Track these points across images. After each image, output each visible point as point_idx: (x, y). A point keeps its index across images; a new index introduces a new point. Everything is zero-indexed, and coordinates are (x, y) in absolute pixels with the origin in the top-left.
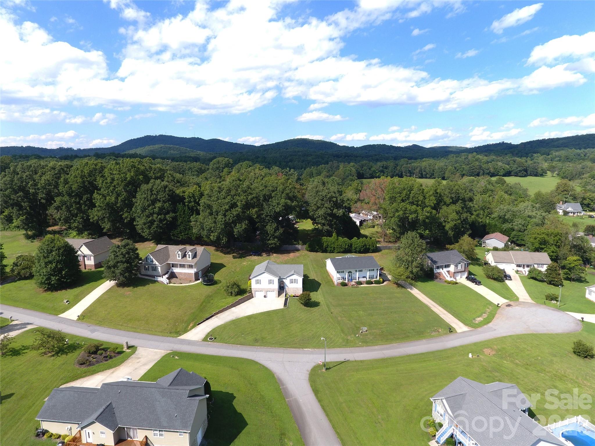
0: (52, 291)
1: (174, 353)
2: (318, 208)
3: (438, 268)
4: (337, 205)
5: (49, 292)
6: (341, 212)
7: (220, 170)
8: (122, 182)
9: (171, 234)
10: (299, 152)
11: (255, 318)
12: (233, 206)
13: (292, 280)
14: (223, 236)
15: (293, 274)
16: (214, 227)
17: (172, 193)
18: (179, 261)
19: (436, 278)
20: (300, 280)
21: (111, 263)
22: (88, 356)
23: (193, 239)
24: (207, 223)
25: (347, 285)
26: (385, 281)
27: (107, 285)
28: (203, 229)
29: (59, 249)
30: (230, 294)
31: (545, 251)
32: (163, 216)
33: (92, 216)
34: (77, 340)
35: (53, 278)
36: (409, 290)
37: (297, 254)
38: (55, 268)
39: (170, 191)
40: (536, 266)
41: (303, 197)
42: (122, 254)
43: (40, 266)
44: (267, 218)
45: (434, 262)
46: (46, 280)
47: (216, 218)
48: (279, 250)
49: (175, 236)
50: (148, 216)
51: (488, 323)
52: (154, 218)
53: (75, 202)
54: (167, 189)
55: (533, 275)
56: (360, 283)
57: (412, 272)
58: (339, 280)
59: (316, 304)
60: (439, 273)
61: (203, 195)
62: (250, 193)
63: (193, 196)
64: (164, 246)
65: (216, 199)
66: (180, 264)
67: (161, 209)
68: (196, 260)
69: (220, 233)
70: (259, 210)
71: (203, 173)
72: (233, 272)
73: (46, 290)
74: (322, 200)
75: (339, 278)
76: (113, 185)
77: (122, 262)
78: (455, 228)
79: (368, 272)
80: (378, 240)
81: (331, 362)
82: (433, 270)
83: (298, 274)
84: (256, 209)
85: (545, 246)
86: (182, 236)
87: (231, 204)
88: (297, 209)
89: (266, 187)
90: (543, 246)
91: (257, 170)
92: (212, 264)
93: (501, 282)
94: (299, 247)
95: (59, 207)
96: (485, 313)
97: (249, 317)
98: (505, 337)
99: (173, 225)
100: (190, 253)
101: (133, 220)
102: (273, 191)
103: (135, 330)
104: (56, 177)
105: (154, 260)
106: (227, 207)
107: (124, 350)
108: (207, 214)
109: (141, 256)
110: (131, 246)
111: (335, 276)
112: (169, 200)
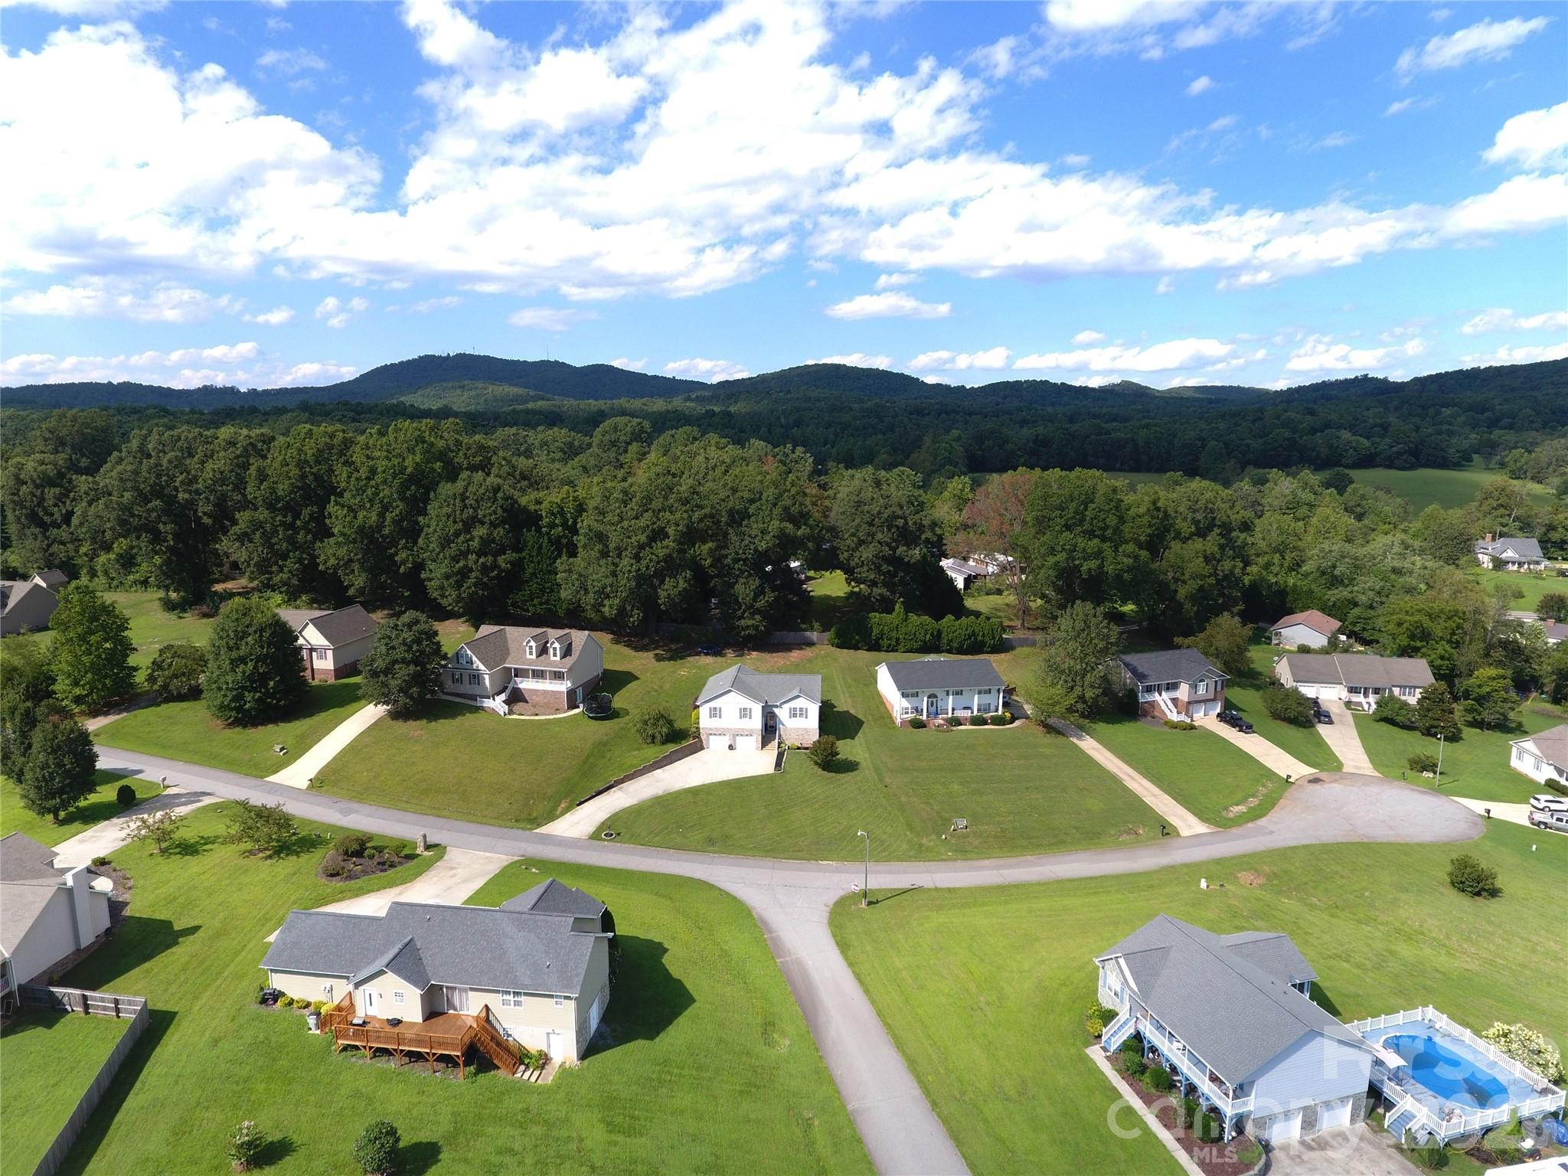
0: (245, 726)
1: (529, 862)
2: (861, 542)
3: (1149, 690)
4: (908, 537)
5: (238, 729)
6: (916, 553)
7: (619, 448)
8: (394, 478)
9: (510, 602)
10: (818, 400)
11: (709, 793)
12: (658, 535)
13: (795, 709)
14: (633, 607)
15: (798, 696)
16: (611, 585)
17: (512, 505)
18: (531, 662)
19: (1145, 714)
20: (814, 710)
21: (380, 664)
22: (344, 860)
23: (561, 613)
24: (595, 577)
25: (924, 726)
26: (1017, 719)
27: (369, 714)
28: (586, 590)
29: (262, 630)
30: (649, 741)
31: (1424, 656)
32: (490, 558)
33: (323, 557)
34: (313, 830)
35: (248, 696)
36: (1074, 740)
37: (808, 652)
38: (252, 674)
39: (506, 498)
40: (1396, 691)
41: (826, 517)
42: (404, 643)
43: (219, 668)
44: (736, 566)
45: (1140, 676)
46: (235, 699)
47: (616, 565)
48: (763, 642)
49: (519, 607)
50: (455, 559)
51: (1259, 817)
52: (470, 564)
53: (283, 524)
54: (500, 495)
55: (1388, 713)
56: (957, 722)
57: (1082, 698)
58: (907, 713)
59: (849, 767)
60: (1153, 704)
61: (584, 510)
62: (699, 506)
63: (562, 512)
64: (497, 628)
65: (616, 518)
66: (533, 671)
67: (486, 541)
68: (569, 661)
69: (624, 601)
70: (719, 548)
71: (577, 454)
72: (656, 691)
73: (230, 724)
74: (871, 524)
75: (907, 708)
76: (372, 483)
77: (404, 661)
78: (1201, 595)
79: (976, 696)
80: (1006, 623)
81: (880, 890)
82: (1136, 696)
83: (810, 696)
84: (710, 545)
85: (1424, 643)
86: (534, 606)
87: (653, 530)
88: (810, 545)
89: (735, 491)
90: (1418, 644)
91: (714, 450)
92: (607, 673)
93: (1305, 727)
94: (814, 636)
95: (246, 534)
96: (1253, 796)
97: (695, 792)
98: (1293, 849)
99: (512, 580)
100: (557, 645)
101: (419, 566)
102: (752, 501)
103: (439, 811)
104: (238, 465)
105: (474, 659)
106: (643, 538)
107: (418, 851)
108: (595, 554)
109: (444, 649)
110: (422, 626)
111: (898, 704)
112: (504, 522)
